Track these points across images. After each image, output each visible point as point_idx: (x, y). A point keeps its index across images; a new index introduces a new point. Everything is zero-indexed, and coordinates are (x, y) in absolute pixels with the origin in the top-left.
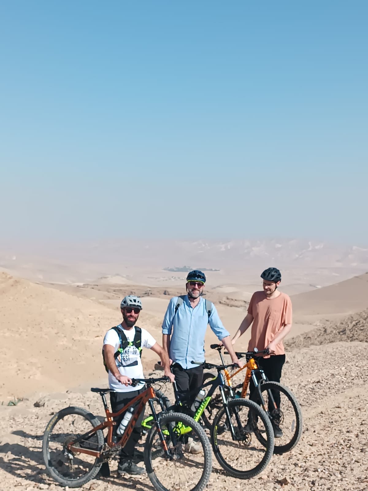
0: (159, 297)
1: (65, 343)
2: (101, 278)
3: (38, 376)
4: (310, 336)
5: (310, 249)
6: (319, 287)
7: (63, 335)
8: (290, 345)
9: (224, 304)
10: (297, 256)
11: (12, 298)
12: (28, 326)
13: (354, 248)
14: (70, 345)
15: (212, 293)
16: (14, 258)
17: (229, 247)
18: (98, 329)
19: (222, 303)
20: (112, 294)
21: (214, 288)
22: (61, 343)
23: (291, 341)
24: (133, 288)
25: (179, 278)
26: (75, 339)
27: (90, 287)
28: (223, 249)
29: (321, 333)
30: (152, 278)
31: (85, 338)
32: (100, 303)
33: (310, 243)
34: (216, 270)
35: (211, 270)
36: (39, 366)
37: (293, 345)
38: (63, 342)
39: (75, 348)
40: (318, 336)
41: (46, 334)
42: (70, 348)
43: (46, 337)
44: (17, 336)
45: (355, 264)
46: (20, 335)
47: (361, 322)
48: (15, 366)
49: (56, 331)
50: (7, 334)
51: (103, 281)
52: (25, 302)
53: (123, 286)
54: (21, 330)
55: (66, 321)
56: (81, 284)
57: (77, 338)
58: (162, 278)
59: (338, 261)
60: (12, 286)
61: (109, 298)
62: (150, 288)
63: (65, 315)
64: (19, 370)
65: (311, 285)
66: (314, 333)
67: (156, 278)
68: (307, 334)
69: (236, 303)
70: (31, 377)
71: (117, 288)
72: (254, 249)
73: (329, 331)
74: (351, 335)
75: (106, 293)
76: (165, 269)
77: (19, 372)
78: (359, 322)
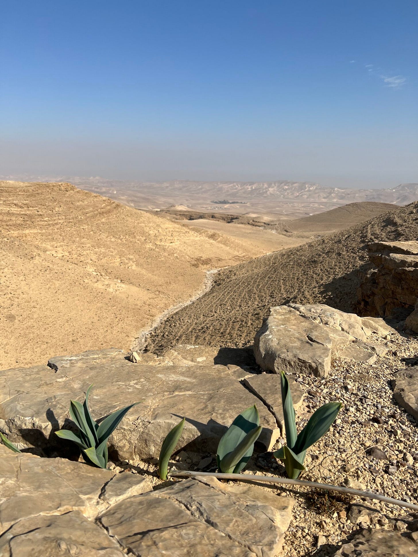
0: (209, 219)
1: (150, 246)
2: (172, 206)
3: (134, 267)
4: (313, 244)
5: (307, 190)
6: (311, 215)
7: (149, 241)
8: (299, 251)
9: (251, 225)
10: (298, 194)
11: (115, 216)
12: (126, 235)
13: (336, 189)
14: (154, 248)
15: (243, 217)
16: (115, 192)
17: (253, 188)
18: (172, 238)
19: (250, 224)
20: (178, 217)
21: (244, 214)
22: (148, 246)
23: (299, 248)
24: (193, 213)
25: (221, 208)
26: (157, 244)
27: (164, 212)
28: (250, 189)
29: (320, 243)
30: (204, 207)
31: (163, 244)
32: (172, 221)
33: (307, 186)
34: (244, 203)
35: (242, 203)
36: (135, 260)
37: (301, 251)
38: (149, 246)
39: (157, 250)
40: (318, 245)
41: (138, 240)
42: (154, 250)
43: (139, 242)
44: (119, 241)
45: (335, 200)
46: (121, 240)
47: (352, 235)
48: (119, 260)
49: (144, 238)
50: (113, 240)
51: (172, 208)
52: (123, 219)
53: (185, 212)
54: (122, 237)
55: (151, 232)
56: (159, 210)
57: (158, 243)
58: (210, 208)
59: (324, 198)
60: (115, 208)
61: (177, 219)
62: (203, 213)
63: (150, 228)
64: (122, 263)
65: (306, 214)
66: (315, 243)
67: (206, 208)
68: (310, 243)
69: (259, 224)
70: (130, 267)
71: (182, 213)
72: (270, 189)
73: (326, 241)
74: (346, 244)
75: (175, 216)
76: (211, 202)
77: (121, 264)
78: (351, 235)
